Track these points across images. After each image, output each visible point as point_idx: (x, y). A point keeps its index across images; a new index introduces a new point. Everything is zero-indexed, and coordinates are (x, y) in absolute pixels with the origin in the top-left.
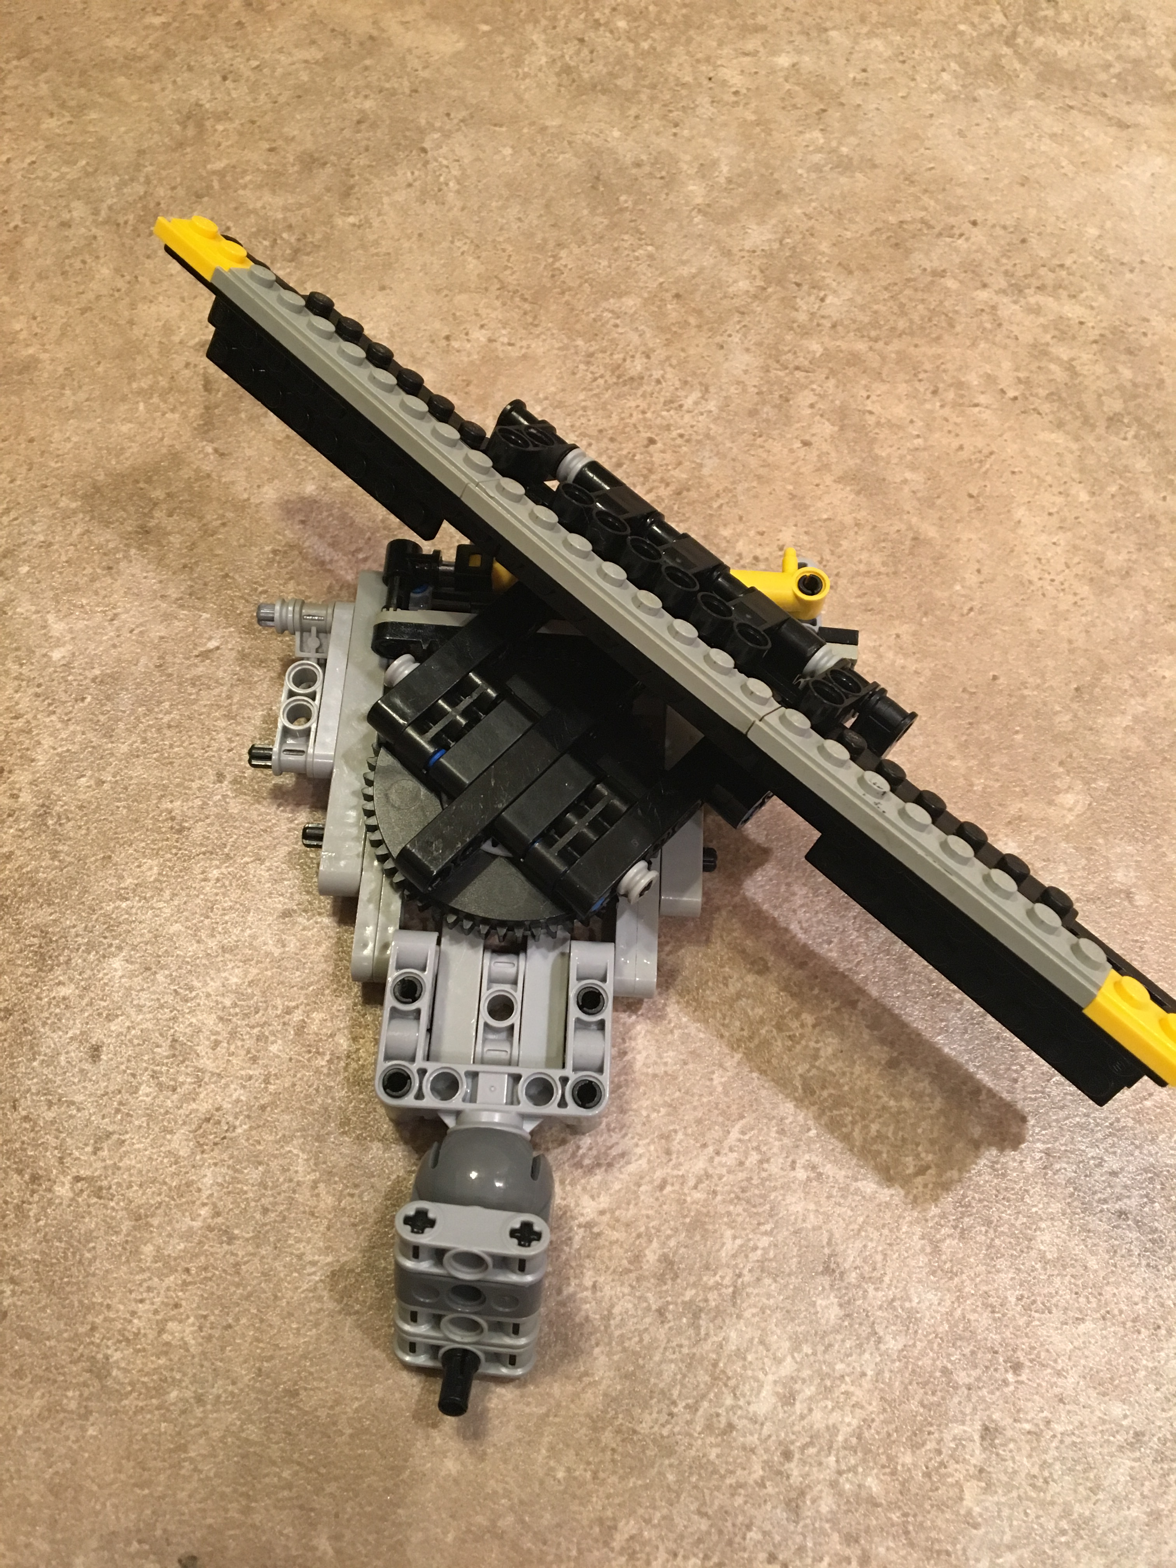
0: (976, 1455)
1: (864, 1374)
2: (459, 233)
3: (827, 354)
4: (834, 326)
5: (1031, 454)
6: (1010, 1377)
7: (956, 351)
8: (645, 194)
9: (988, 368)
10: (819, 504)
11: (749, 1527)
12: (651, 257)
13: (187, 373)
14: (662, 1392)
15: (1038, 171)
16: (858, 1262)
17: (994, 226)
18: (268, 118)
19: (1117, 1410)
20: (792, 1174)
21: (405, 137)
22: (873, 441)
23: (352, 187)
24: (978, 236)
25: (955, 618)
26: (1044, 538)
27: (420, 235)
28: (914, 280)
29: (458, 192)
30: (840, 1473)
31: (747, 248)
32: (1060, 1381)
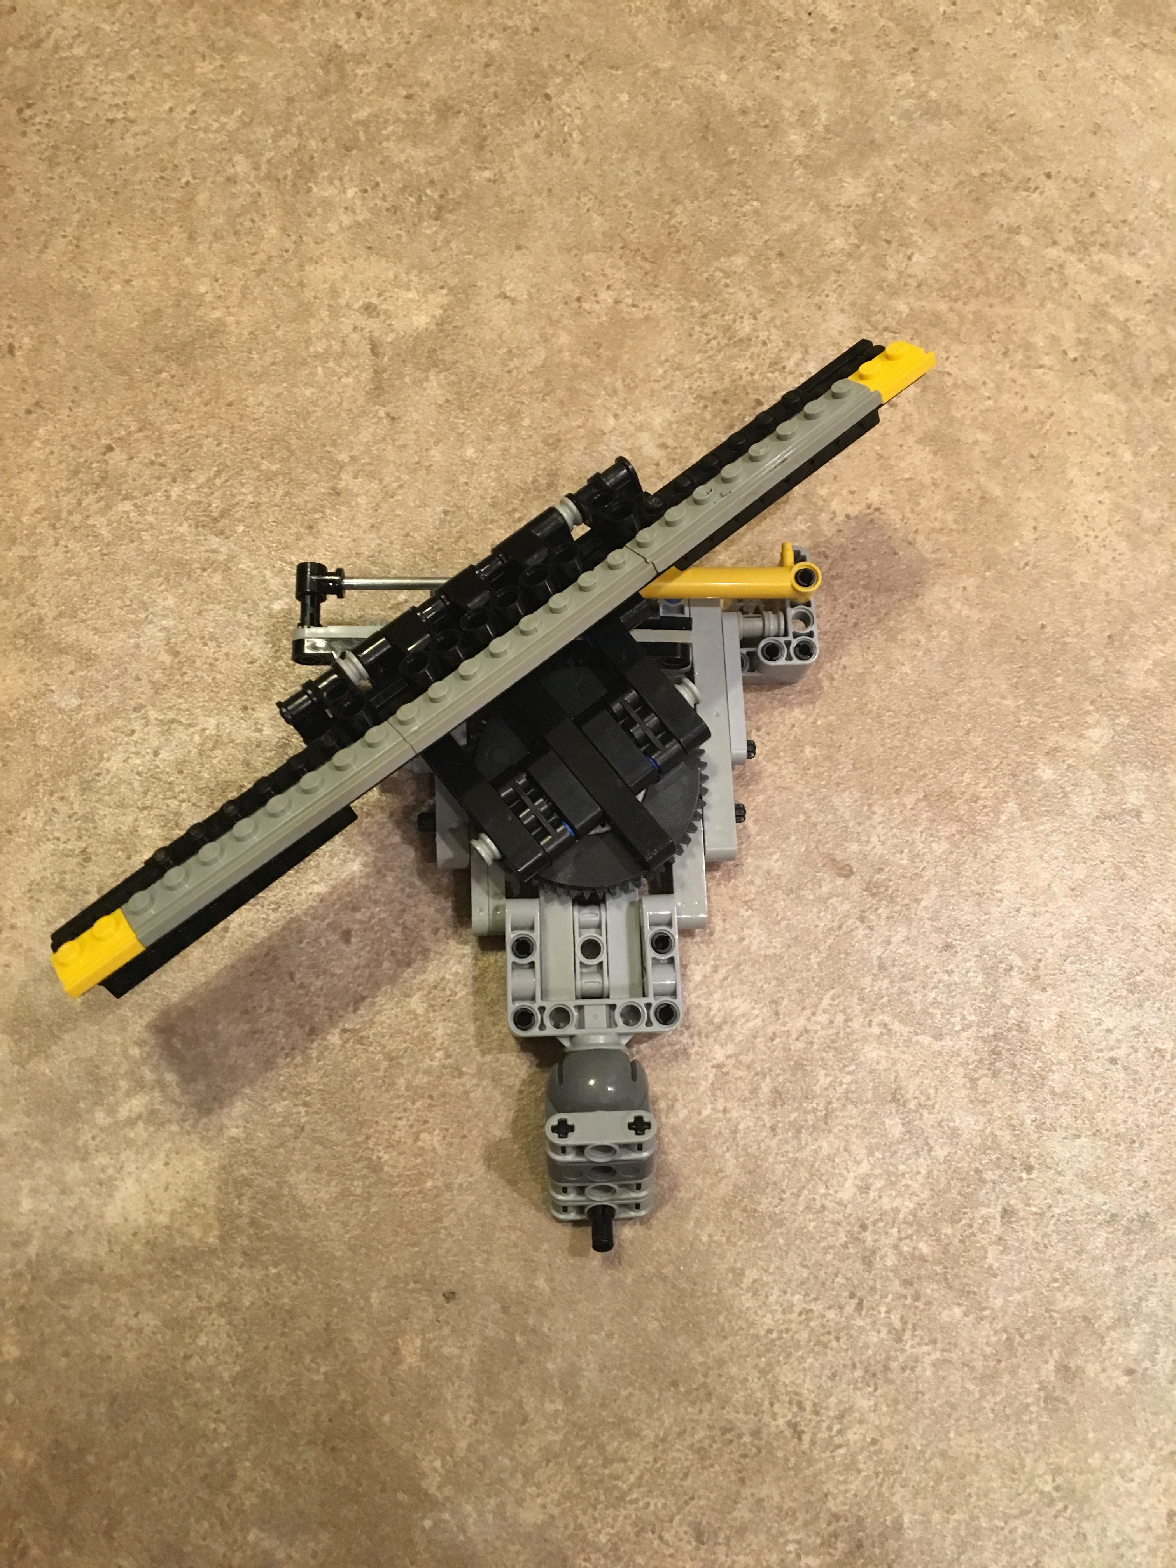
0: (997, 1228)
1: (919, 1173)
2: (584, 188)
3: (914, 315)
4: (919, 286)
5: (1085, 415)
6: (1024, 1175)
7: (1026, 312)
8: (752, 144)
9: (1053, 329)
10: (902, 464)
11: (836, 1275)
12: (756, 212)
13: (355, 336)
14: (775, 1184)
15: (1110, 118)
16: (917, 1094)
17: (1066, 179)
18: (403, 61)
19: (1099, 1198)
20: (869, 1030)
21: (530, 82)
22: (951, 402)
23: (485, 138)
24: (1051, 189)
25: (1013, 572)
26: (1091, 497)
27: (550, 190)
28: (991, 237)
29: (581, 143)
30: (900, 1239)
31: (843, 202)
32: (1060, 1179)
